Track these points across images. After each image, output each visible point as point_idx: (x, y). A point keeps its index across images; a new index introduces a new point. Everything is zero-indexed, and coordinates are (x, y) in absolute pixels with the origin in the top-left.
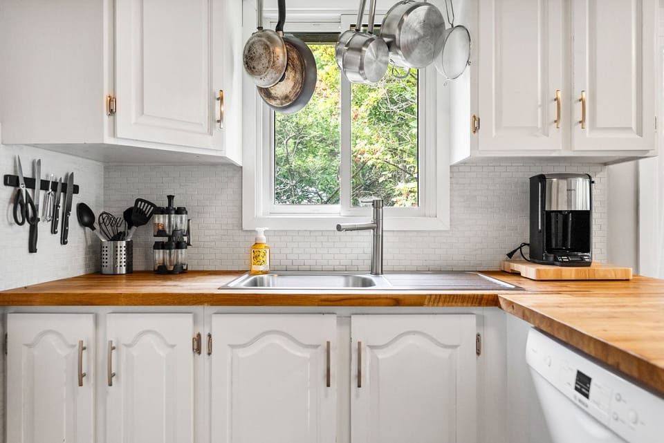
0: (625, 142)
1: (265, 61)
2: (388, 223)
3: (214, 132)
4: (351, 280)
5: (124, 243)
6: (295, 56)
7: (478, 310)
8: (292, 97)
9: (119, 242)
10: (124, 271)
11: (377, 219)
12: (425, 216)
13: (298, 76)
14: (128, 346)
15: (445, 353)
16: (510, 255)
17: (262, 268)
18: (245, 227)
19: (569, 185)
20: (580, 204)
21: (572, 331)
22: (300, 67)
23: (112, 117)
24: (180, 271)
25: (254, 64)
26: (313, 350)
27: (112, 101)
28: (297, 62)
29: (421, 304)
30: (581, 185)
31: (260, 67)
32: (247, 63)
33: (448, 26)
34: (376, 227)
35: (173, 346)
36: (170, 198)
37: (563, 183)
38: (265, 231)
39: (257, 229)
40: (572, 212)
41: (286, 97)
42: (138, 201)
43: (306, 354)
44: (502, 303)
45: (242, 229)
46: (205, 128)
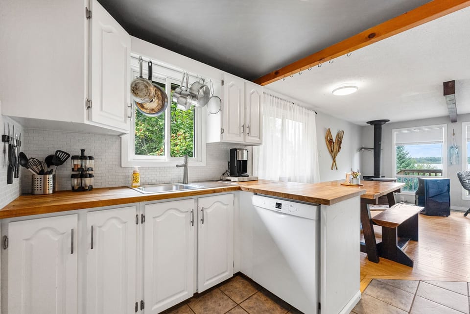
0: (256, 140)
1: (145, 92)
2: (189, 165)
3: (127, 122)
4: (178, 187)
5: (51, 176)
6: (160, 93)
7: (233, 192)
8: (156, 110)
9: (48, 175)
10: (51, 192)
11: (186, 162)
12: (197, 161)
13: (160, 102)
14: (100, 227)
15: (225, 207)
16: (223, 174)
17: (138, 184)
18: (123, 166)
19: (242, 152)
20: (245, 159)
21: (275, 193)
22: (162, 99)
23: (88, 110)
24: (91, 189)
25: (137, 92)
26: (186, 213)
27: (89, 101)
28: (160, 96)
29: (221, 192)
30: (245, 152)
31: (141, 94)
32: (133, 90)
33: (211, 95)
34: (185, 166)
35: (125, 223)
36: (83, 151)
37: (240, 152)
38: (138, 168)
39: (135, 167)
40: (242, 161)
41: (153, 110)
42: (57, 152)
43: (183, 215)
44: (242, 188)
45: (121, 166)
46: (122, 120)
